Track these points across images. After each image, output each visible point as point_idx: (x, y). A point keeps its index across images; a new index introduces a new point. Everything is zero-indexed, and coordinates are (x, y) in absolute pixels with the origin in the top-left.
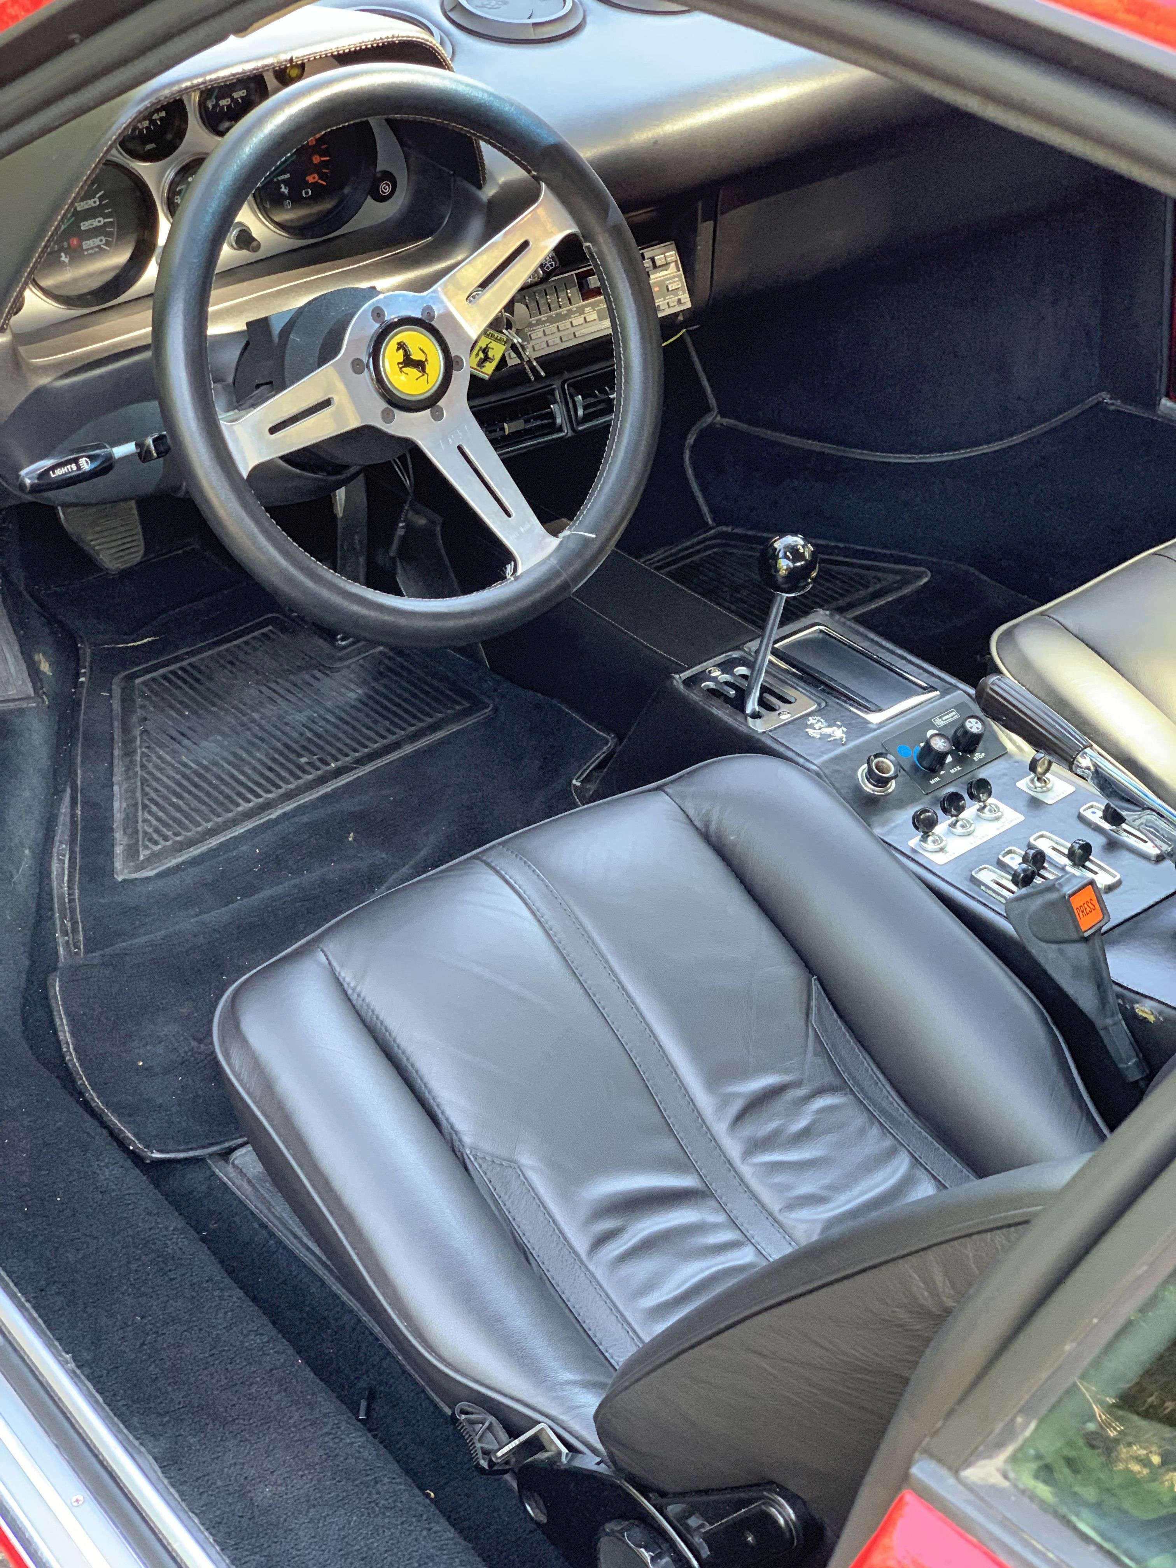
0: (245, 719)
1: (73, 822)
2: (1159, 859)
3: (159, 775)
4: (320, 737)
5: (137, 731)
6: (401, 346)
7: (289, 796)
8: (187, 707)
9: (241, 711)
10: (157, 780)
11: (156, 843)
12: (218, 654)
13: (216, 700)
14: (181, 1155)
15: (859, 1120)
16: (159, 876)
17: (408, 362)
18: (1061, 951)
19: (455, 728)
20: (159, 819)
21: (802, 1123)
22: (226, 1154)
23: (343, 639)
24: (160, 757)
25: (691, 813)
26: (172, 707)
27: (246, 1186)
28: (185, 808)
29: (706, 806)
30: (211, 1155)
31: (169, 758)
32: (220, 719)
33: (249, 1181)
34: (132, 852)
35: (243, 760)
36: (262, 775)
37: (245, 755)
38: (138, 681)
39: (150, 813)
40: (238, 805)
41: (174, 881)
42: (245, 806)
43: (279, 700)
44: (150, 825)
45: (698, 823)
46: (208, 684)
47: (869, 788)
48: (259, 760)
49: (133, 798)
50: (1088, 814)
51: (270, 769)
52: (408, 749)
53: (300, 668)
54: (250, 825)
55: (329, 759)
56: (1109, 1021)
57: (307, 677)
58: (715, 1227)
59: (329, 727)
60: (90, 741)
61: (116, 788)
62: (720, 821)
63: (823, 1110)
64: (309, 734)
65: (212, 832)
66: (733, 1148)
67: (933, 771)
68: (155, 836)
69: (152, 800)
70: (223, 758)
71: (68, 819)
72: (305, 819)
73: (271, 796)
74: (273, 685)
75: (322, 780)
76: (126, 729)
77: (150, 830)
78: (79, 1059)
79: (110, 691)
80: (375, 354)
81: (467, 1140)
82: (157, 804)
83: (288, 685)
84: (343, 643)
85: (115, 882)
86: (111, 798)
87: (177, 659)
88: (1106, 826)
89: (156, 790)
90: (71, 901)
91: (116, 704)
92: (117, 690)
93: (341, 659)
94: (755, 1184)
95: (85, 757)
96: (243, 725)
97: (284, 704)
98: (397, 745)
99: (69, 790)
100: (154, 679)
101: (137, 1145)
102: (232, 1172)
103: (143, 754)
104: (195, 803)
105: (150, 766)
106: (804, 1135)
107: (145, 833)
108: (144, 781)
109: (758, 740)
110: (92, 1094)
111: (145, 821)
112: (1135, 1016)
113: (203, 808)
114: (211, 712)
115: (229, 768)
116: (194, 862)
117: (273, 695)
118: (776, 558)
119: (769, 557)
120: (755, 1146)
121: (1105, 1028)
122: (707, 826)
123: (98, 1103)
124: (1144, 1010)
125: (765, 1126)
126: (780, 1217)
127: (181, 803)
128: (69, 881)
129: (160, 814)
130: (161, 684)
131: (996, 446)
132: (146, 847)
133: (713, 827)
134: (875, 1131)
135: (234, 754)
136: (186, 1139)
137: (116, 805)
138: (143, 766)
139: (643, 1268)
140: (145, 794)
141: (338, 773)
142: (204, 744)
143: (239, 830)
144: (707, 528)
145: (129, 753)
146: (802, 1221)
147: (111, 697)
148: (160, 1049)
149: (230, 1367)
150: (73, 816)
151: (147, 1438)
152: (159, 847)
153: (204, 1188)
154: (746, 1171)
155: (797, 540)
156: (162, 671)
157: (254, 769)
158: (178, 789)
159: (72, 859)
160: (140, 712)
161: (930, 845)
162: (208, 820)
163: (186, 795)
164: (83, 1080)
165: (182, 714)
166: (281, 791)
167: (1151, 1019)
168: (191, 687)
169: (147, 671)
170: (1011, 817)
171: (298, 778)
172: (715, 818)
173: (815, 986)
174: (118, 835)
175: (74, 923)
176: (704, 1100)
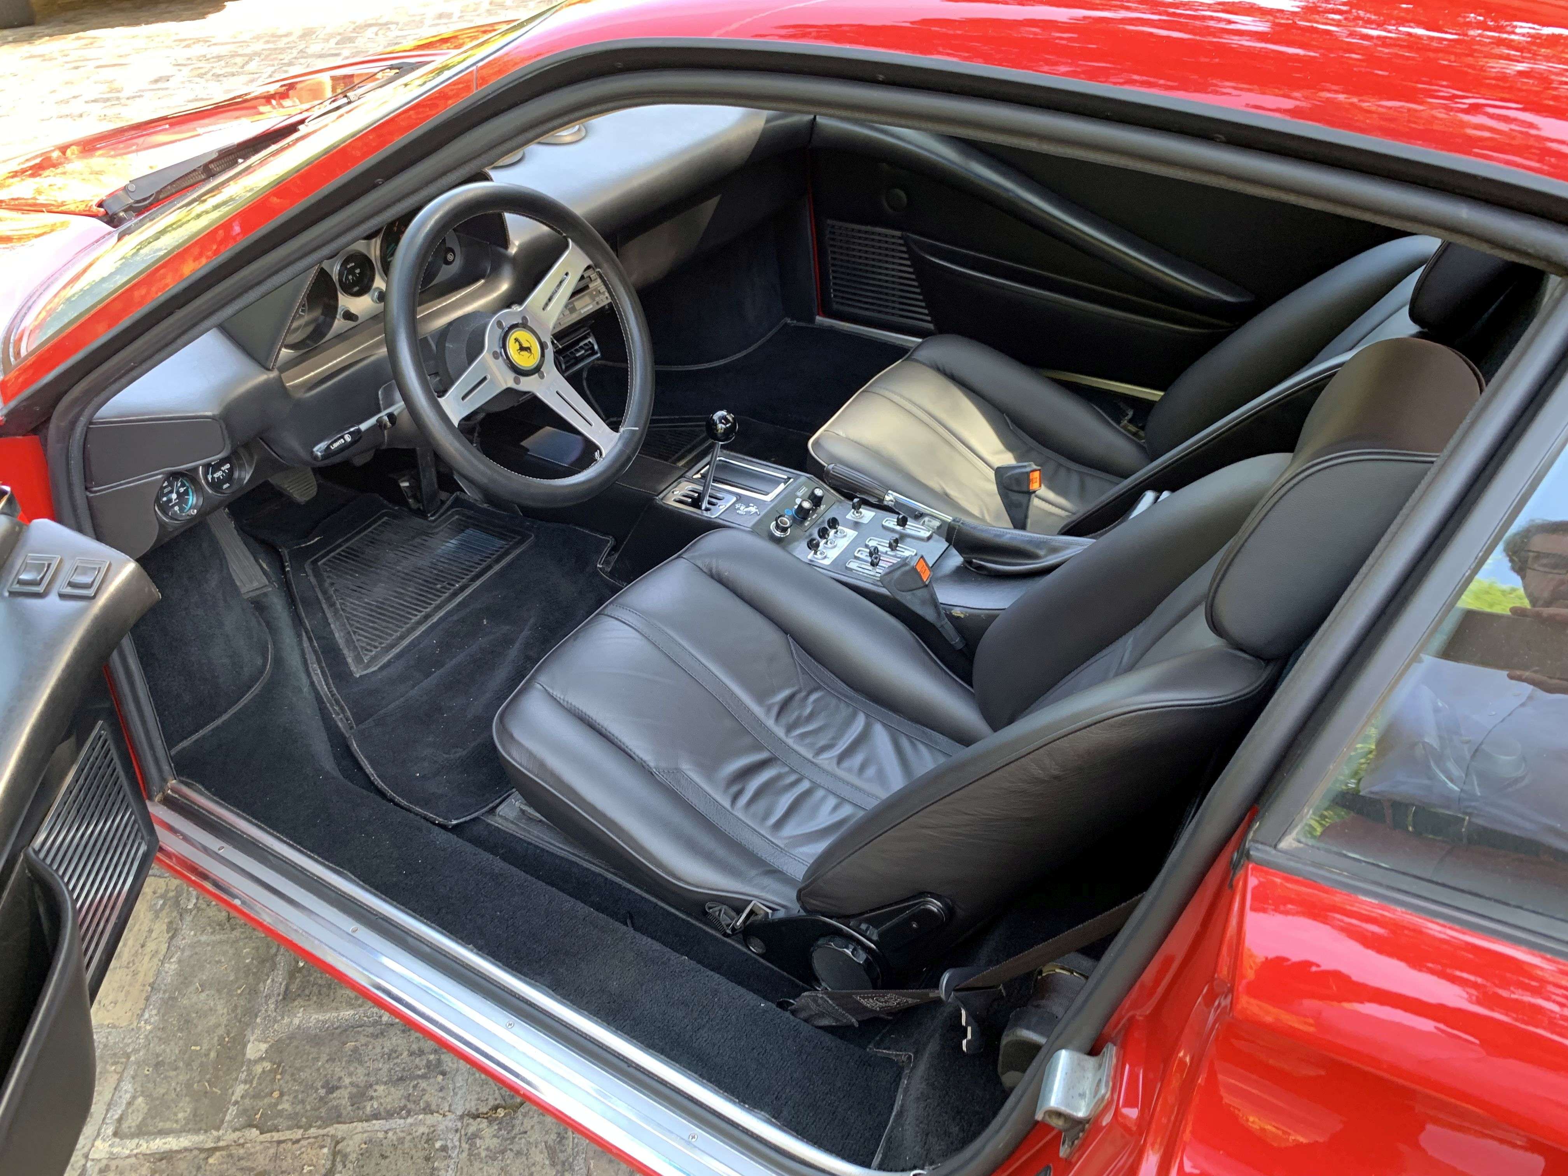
0: (393, 571)
1: (315, 652)
2: (929, 538)
3: (355, 613)
4: (442, 571)
5: (331, 591)
6: (516, 340)
7: (439, 607)
8: (356, 572)
9: (389, 568)
10: (355, 616)
11: (371, 651)
12: (361, 538)
13: (371, 564)
14: (468, 818)
15: (834, 702)
16: (382, 668)
17: (522, 349)
18: (913, 594)
19: (518, 551)
20: (366, 637)
21: (808, 711)
22: (492, 811)
23: (432, 516)
24: (352, 603)
25: (701, 566)
26: (346, 573)
27: (511, 825)
28: (379, 627)
29: (707, 561)
30: (483, 815)
31: (357, 602)
32: (377, 574)
33: (512, 822)
34: (358, 659)
35: (402, 594)
36: (418, 600)
37: (402, 591)
38: (319, 563)
39: (359, 635)
40: (411, 619)
41: (391, 670)
42: (414, 619)
43: (409, 557)
44: (363, 642)
45: (705, 570)
46: (363, 556)
47: (778, 534)
48: (412, 592)
49: (346, 629)
50: (886, 524)
51: (420, 595)
52: (497, 568)
53: (413, 538)
54: (423, 628)
55: (452, 582)
56: (943, 623)
57: (419, 541)
58: (787, 774)
59: (446, 566)
60: (306, 603)
61: (332, 626)
62: (717, 567)
63: (815, 701)
64: (435, 572)
65: (402, 638)
66: (780, 732)
67: (805, 519)
68: (369, 647)
69: (357, 628)
70: (391, 596)
71: (310, 649)
72: (455, 618)
73: (428, 610)
74: (402, 549)
75: (455, 594)
76: (325, 592)
77: (364, 645)
78: (382, 781)
79: (305, 572)
80: (504, 346)
81: (652, 764)
82: (362, 629)
83: (411, 548)
84: (433, 518)
85: (356, 678)
86: (332, 633)
87: (340, 545)
88: (898, 528)
89: (358, 622)
90: (333, 695)
91: (313, 580)
92: (310, 572)
93: (435, 527)
94: (797, 747)
95: (306, 613)
96: (394, 575)
97: (412, 558)
98: (489, 567)
99: (304, 634)
100: (329, 560)
101: (439, 820)
102: (500, 820)
103: (341, 604)
104: (384, 624)
105: (348, 609)
106: (810, 717)
107: (362, 647)
108: (348, 618)
109: (715, 523)
110: (398, 799)
111: (358, 640)
112: (953, 616)
113: (391, 625)
114: (372, 572)
115: (396, 600)
116: (399, 656)
117: (403, 554)
118: (716, 425)
119: (711, 425)
120: (789, 729)
121: (942, 626)
122: (711, 570)
123: (404, 803)
124: (957, 612)
125: (791, 716)
126: (814, 760)
127: (376, 626)
128: (327, 685)
129: (366, 634)
130: (334, 562)
131: (744, 353)
132: (366, 655)
133: (714, 571)
134: (842, 705)
135: (396, 592)
136: (467, 809)
137: (337, 635)
138: (343, 610)
139: (761, 805)
140: (351, 625)
141: (462, 589)
142: (376, 589)
143: (417, 633)
145: (332, 605)
146: (826, 759)
147: (307, 576)
148: (426, 764)
149: (562, 924)
150: (313, 647)
151: (538, 977)
152: (374, 653)
153: (486, 833)
154: (790, 741)
155: (723, 413)
156: (332, 554)
157: (412, 597)
158: (371, 619)
159: (323, 672)
160: (328, 581)
161: (819, 556)
162: (396, 631)
163: (377, 620)
164: (390, 793)
165: (355, 577)
166: (433, 606)
167: (962, 616)
168: (353, 560)
169: (323, 556)
170: (851, 534)
171: (440, 596)
172: (714, 566)
173: (791, 640)
174: (345, 651)
175: (342, 708)
176: (757, 710)
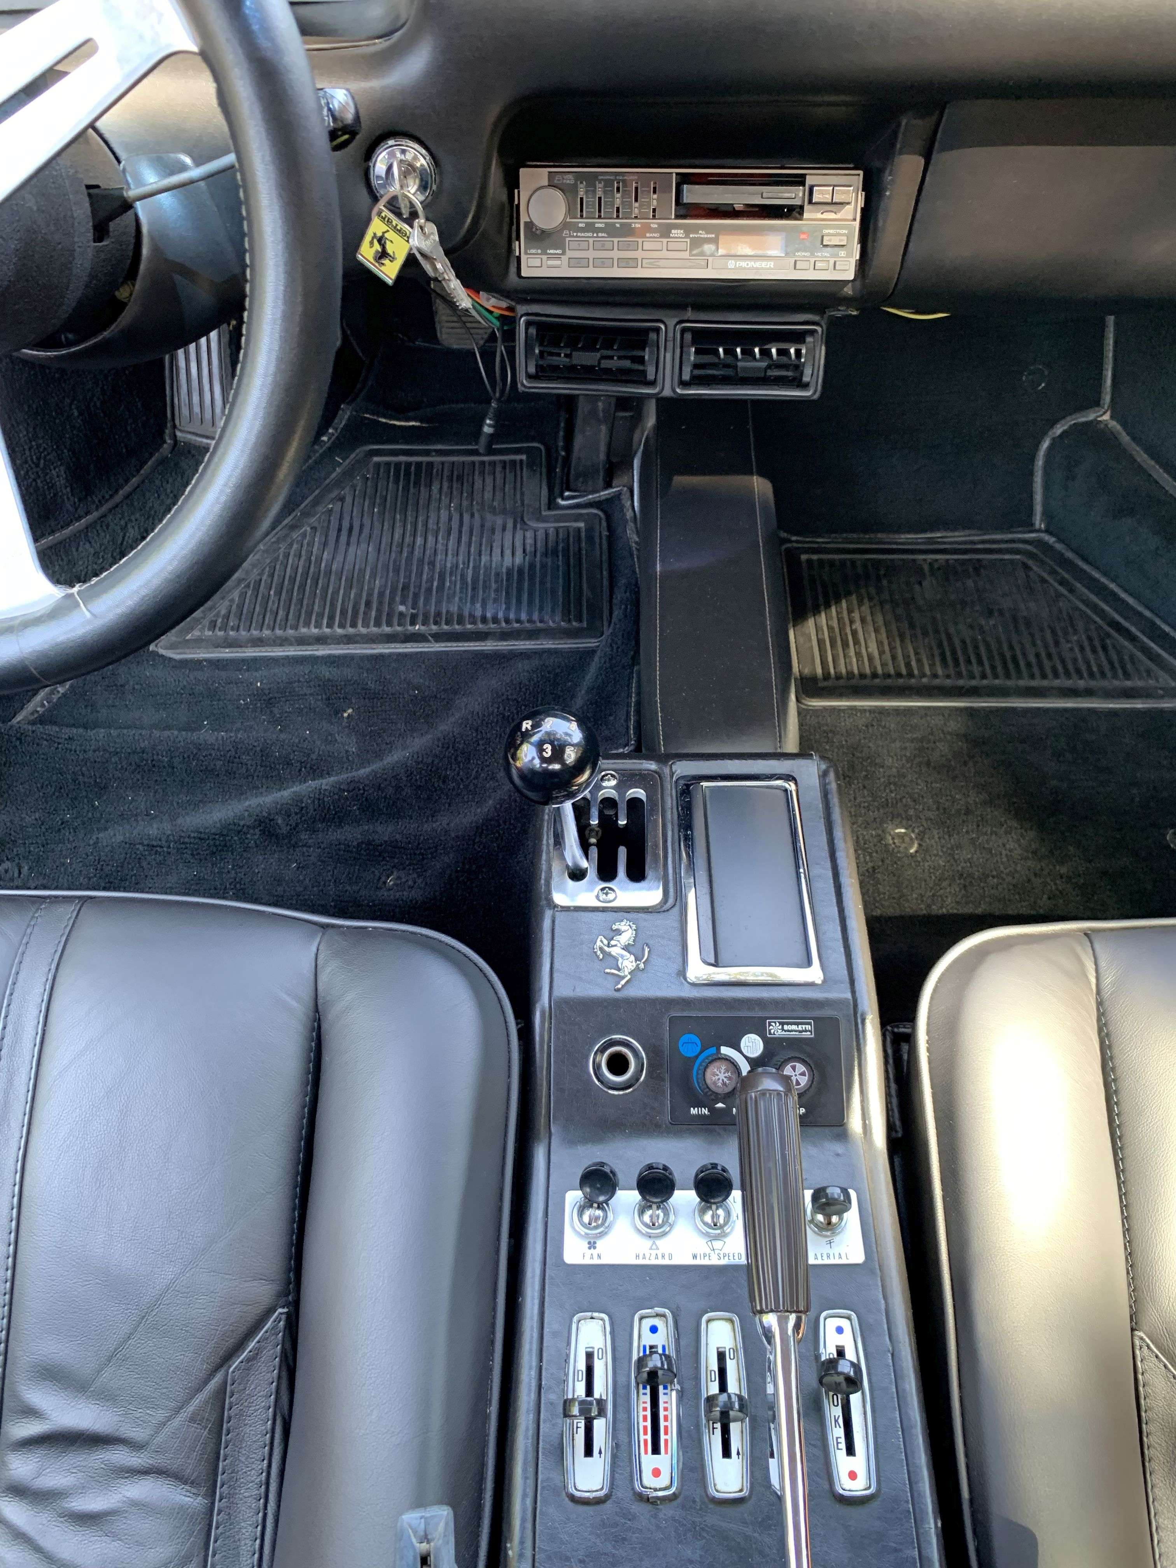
3: (290, 561)
4: (440, 590)
5: (325, 507)
7: (352, 640)
8: (383, 505)
10: (284, 565)
12: (460, 463)
13: (410, 508)
16: (179, 663)
19: (550, 644)
23: (564, 498)
24: (310, 543)
26: (372, 498)
31: (316, 548)
32: (391, 528)
35: (361, 581)
36: (356, 605)
38: (373, 459)
40: (308, 625)
42: (311, 630)
43: (454, 534)
46: (421, 489)
48: (371, 588)
51: (368, 603)
52: (488, 646)
53: (501, 512)
54: (295, 652)
55: (421, 619)
57: (499, 522)
59: (458, 585)
64: (435, 584)
65: (259, 643)
73: (339, 631)
74: (466, 517)
75: (391, 638)
76: (317, 503)
79: (345, 458)
83: (477, 523)
87: (424, 453)
91: (337, 473)
92: (351, 460)
93: (540, 518)
96: (401, 545)
100: (387, 464)
103: (304, 533)
105: (294, 548)
113: (281, 613)
114: (393, 520)
115: (344, 583)
117: (455, 528)
130: (387, 471)
135: (363, 571)
138: (290, 545)
140: (260, 573)
141: (412, 638)
144: (1032, 529)
145: (294, 526)
147: (339, 464)
152: (211, 633)
156: (403, 459)
157: (358, 595)
158: (286, 584)
160: (345, 491)
165: (370, 512)
168: (406, 486)
169: (390, 453)
171: (378, 625)
